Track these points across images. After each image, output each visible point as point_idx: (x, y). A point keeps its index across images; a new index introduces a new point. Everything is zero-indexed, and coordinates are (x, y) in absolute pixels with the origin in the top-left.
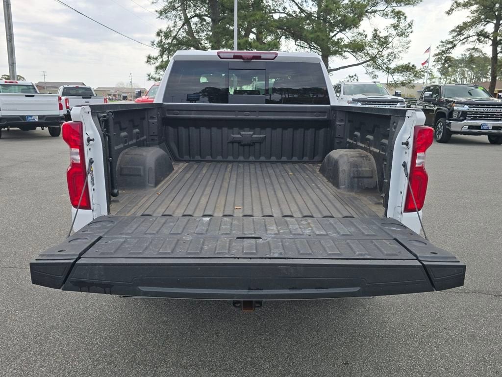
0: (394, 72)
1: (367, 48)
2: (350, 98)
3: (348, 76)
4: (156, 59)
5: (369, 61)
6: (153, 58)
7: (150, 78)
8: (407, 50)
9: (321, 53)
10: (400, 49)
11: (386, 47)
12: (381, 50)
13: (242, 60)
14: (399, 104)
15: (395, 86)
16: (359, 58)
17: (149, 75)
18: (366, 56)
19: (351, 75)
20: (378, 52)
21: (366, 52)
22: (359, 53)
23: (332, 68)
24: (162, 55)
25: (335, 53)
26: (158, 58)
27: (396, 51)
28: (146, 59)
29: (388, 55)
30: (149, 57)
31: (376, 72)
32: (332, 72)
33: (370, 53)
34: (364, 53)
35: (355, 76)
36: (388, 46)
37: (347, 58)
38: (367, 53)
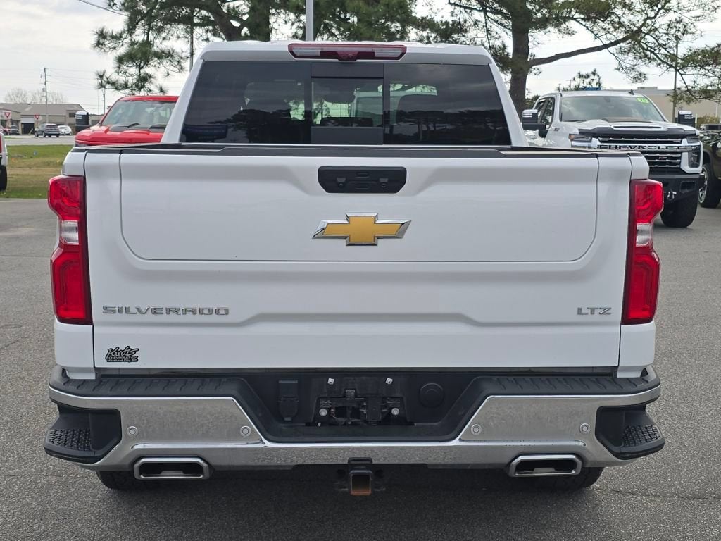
0: (684, 66)
1: (619, 11)
2: (575, 128)
3: (575, 75)
4: (118, 37)
5: (623, 40)
6: (112, 37)
7: (104, 82)
8: (714, 14)
9: (509, 24)
10: (698, 12)
11: (663, 7)
12: (652, 14)
13: (337, 60)
14: (685, 141)
15: (689, 98)
16: (601, 33)
17: (101, 77)
18: (616, 29)
19: (584, 73)
20: (645, 20)
21: (617, 20)
22: (601, 23)
23: (538, 57)
24: (131, 29)
25: (542, 24)
26: (124, 36)
27: (686, 17)
28: (94, 39)
29: (669, 26)
30: (102, 34)
31: (643, 67)
32: (538, 66)
33: (626, 23)
34: (612, 23)
35: (594, 74)
36: (668, 5)
37: (573, 33)
38: (619, 23)
